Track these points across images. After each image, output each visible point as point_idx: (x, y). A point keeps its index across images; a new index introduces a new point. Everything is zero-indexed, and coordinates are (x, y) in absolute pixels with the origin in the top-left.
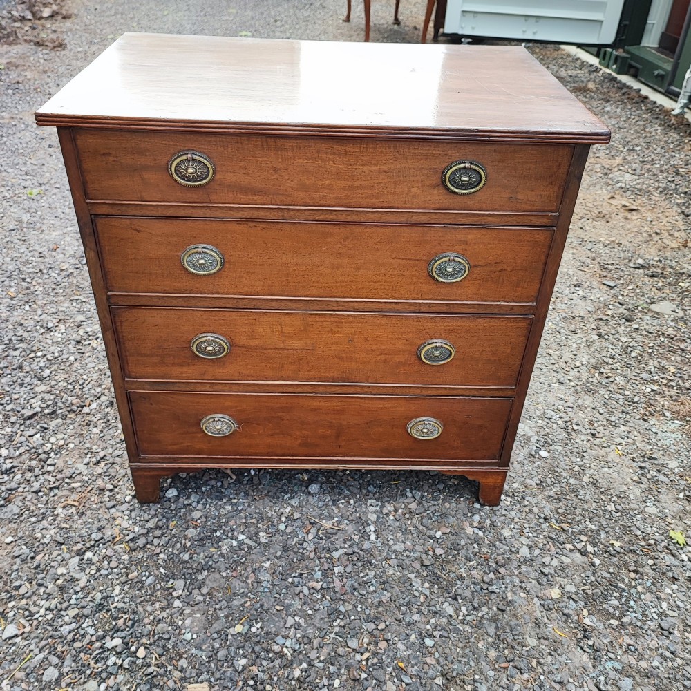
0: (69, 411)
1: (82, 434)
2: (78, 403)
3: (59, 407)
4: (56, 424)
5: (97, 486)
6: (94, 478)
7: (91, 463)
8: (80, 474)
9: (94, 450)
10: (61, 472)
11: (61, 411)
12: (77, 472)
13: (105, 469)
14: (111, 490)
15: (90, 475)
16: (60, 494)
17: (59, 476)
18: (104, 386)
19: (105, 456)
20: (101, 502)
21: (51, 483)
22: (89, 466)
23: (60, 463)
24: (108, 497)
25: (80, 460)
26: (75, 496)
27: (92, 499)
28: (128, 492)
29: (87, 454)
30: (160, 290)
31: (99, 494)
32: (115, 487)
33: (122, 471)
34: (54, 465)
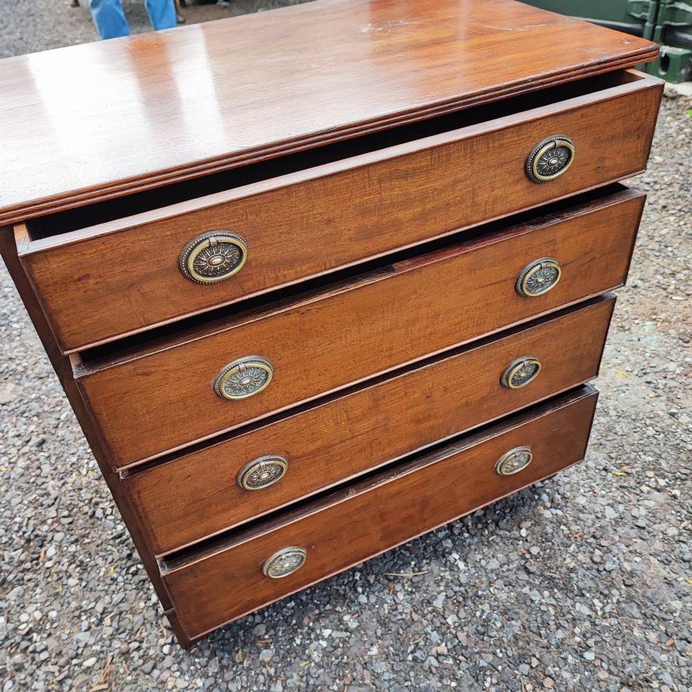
0: (22, 572)
1: (57, 594)
2: (27, 556)
3: (7, 571)
4: (16, 594)
5: (117, 651)
6: (108, 643)
7: (93, 626)
8: (86, 646)
9: (85, 608)
10: (59, 654)
11: (11, 576)
12: (81, 645)
13: (115, 624)
14: (138, 649)
15: (100, 641)
16: (77, 682)
17: (62, 661)
18: (50, 521)
19: (105, 608)
20: (135, 670)
21: (57, 674)
22: (91, 630)
23: (52, 643)
24: (140, 658)
25: (75, 629)
26: (97, 678)
27: (121, 671)
28: (162, 641)
29: (79, 617)
30: (189, 438)
31: (126, 660)
32: (141, 642)
33: (136, 618)
34: (46, 649)
